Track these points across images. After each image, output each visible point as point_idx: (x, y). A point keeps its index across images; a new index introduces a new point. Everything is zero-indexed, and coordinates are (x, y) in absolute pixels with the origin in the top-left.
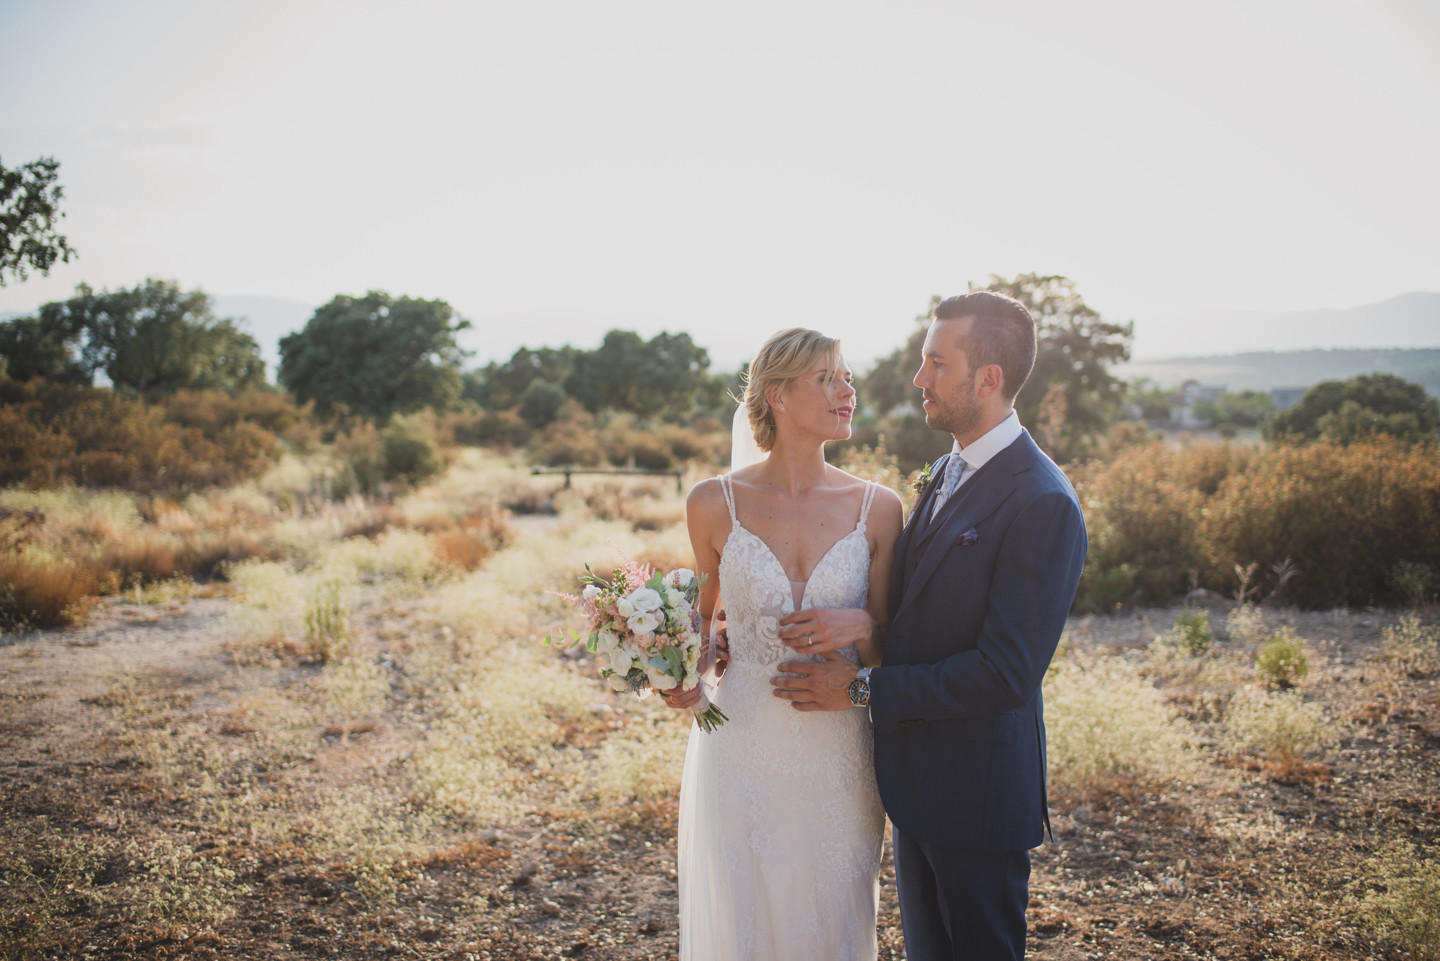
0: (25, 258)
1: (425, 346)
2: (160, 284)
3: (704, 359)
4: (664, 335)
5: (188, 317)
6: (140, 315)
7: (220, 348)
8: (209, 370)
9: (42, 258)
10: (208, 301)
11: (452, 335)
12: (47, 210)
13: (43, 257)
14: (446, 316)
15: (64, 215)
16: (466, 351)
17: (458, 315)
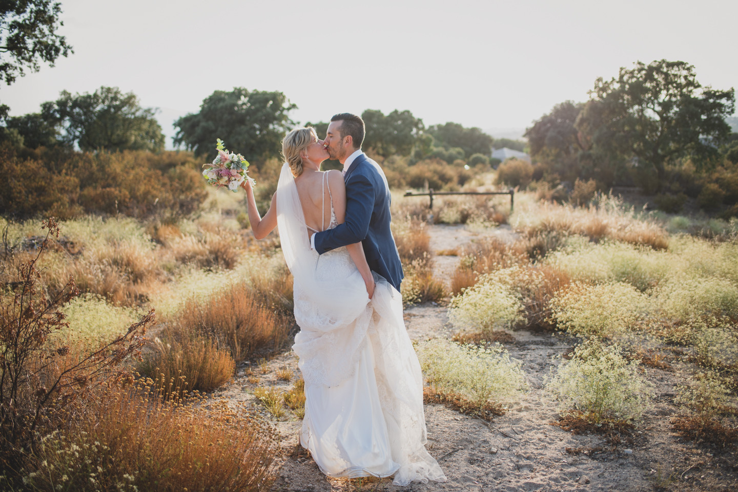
0: (37, 54)
1: (271, 118)
2: (109, 90)
3: (420, 126)
4: (396, 112)
5: (125, 109)
6: (99, 108)
7: (145, 126)
8: (139, 139)
9: (48, 53)
10: (137, 98)
11: (285, 112)
12: (50, 21)
13: (50, 52)
14: (283, 100)
15: (62, 24)
16: (295, 121)
17: (289, 101)
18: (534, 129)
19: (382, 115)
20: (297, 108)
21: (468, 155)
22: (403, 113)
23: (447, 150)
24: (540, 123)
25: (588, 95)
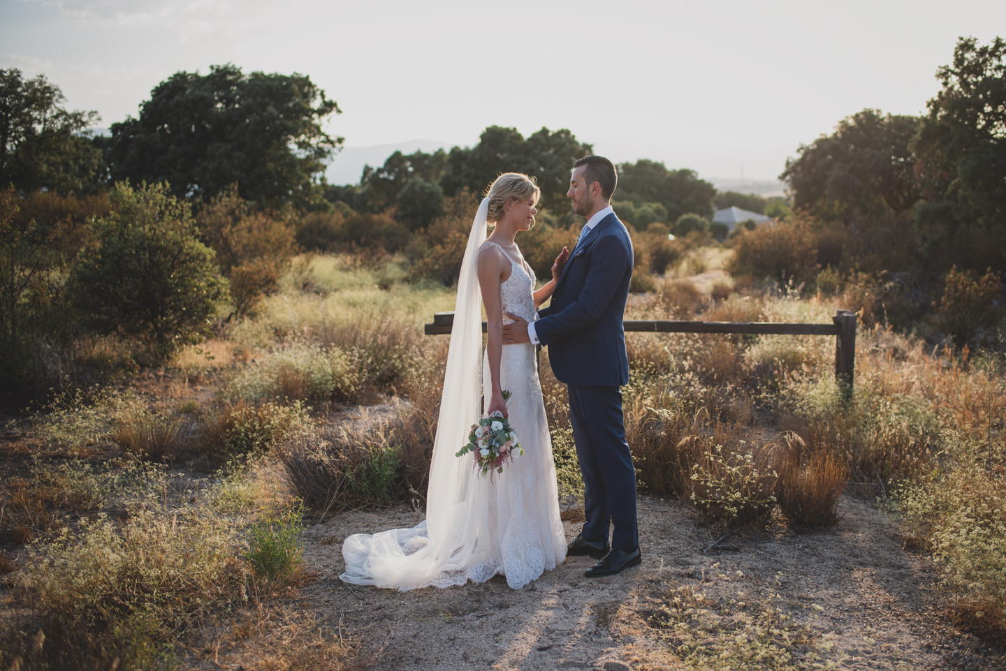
1: (281, 130)
4: (545, 131)
11: (316, 120)
14: (307, 97)
16: (332, 138)
17: (322, 95)
18: (802, 162)
19: (519, 137)
20: (339, 111)
21: (673, 216)
22: (558, 135)
23: (637, 205)
24: (813, 151)
25: (943, 80)
